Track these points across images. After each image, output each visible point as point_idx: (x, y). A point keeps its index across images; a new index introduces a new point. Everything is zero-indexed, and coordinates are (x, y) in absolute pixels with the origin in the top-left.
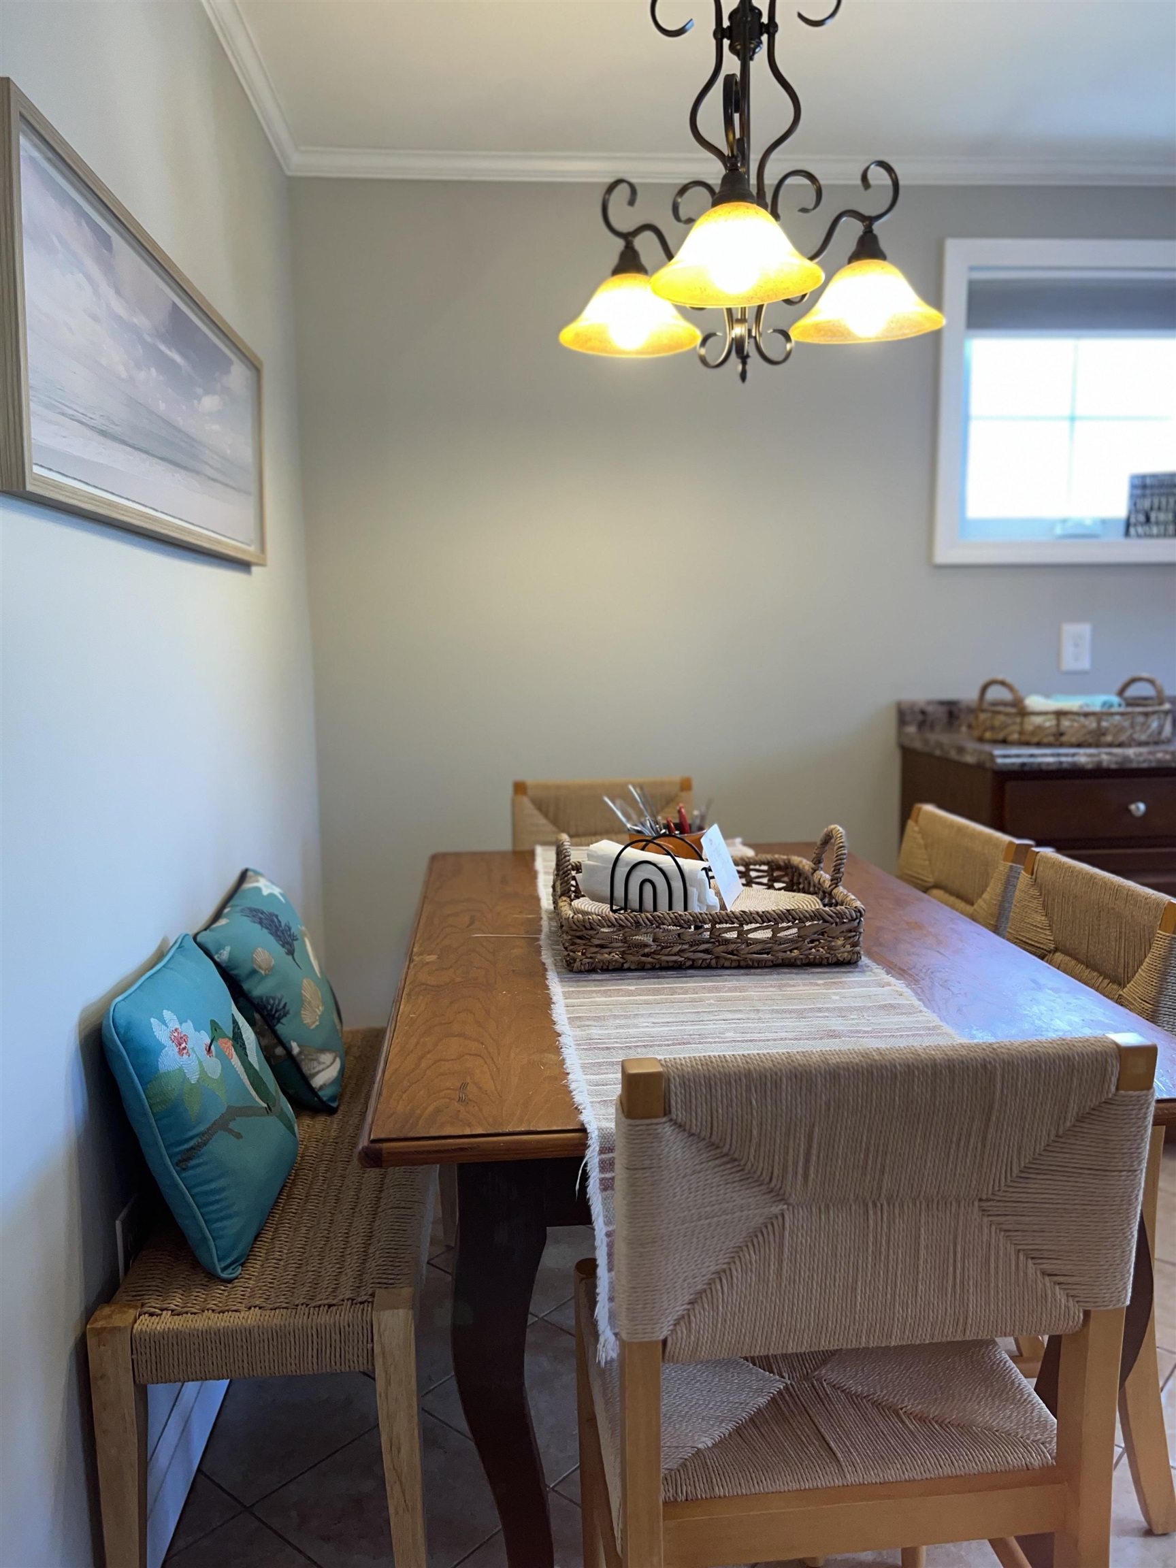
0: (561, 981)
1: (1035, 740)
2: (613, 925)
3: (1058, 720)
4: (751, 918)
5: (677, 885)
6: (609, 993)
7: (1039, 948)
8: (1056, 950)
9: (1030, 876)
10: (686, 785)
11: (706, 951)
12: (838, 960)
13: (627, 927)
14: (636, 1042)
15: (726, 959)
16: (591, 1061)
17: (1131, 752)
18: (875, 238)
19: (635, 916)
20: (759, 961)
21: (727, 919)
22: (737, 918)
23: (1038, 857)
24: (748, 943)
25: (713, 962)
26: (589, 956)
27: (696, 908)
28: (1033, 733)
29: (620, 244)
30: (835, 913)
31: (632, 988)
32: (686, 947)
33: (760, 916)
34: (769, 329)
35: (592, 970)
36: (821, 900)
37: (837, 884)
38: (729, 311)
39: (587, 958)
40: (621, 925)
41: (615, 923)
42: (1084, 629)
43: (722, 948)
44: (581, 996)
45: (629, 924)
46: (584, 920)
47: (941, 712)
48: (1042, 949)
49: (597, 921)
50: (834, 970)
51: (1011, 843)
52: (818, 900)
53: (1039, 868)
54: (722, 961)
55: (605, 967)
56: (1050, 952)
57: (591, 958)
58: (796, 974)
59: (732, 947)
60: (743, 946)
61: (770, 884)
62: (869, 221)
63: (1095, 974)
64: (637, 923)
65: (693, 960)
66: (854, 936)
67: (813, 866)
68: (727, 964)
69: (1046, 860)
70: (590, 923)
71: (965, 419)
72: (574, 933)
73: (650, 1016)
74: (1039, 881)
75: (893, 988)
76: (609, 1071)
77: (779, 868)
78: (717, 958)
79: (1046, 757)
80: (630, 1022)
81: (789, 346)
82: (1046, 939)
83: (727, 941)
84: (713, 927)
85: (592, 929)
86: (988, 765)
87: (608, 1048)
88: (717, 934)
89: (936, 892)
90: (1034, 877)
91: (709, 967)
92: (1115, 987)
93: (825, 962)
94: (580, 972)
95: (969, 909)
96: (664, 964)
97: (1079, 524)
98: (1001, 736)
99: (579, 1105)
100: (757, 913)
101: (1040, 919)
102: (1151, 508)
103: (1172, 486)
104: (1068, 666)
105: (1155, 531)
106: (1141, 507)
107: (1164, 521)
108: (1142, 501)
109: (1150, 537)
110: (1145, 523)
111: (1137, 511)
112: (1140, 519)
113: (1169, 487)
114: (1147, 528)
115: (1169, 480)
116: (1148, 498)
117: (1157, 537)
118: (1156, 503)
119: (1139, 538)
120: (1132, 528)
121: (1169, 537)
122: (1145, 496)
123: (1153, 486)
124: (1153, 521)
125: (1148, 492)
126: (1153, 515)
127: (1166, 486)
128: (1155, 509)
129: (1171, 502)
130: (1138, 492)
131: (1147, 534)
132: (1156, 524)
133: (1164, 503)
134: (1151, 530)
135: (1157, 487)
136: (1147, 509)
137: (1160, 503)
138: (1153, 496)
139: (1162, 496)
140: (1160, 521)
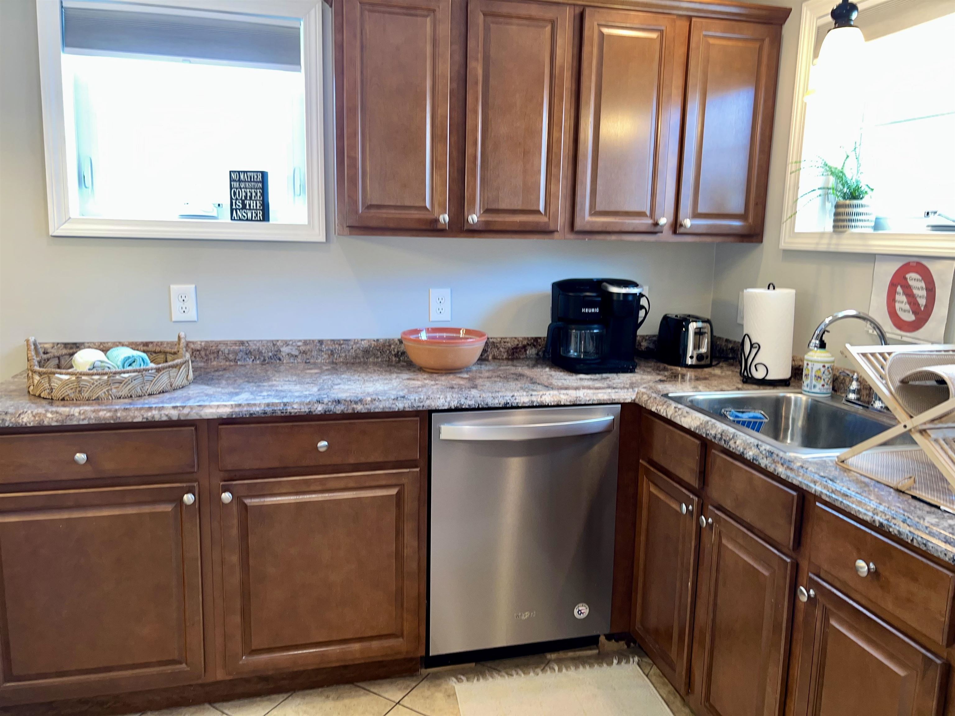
42: (190, 289)
102: (246, 197)
103: (258, 182)
104: (177, 316)
105: (249, 215)
106: (239, 196)
107: (255, 207)
108: (239, 192)
109: (247, 220)
110: (242, 209)
111: (237, 199)
112: (239, 206)
113: (256, 182)
114: (245, 212)
115: (255, 177)
116: (243, 190)
117: (252, 220)
118: (249, 194)
119: (240, 219)
120: (234, 212)
121: (257, 220)
122: (241, 188)
123: (245, 181)
124: (248, 207)
125: (243, 185)
126: (247, 202)
127: (254, 181)
128: (248, 198)
129: (259, 194)
130: (236, 184)
131: (244, 217)
132: (250, 209)
133: (254, 194)
134: (247, 214)
135: (248, 181)
136: (243, 198)
137: (251, 194)
138: (246, 188)
139: (252, 188)
140: (252, 207)
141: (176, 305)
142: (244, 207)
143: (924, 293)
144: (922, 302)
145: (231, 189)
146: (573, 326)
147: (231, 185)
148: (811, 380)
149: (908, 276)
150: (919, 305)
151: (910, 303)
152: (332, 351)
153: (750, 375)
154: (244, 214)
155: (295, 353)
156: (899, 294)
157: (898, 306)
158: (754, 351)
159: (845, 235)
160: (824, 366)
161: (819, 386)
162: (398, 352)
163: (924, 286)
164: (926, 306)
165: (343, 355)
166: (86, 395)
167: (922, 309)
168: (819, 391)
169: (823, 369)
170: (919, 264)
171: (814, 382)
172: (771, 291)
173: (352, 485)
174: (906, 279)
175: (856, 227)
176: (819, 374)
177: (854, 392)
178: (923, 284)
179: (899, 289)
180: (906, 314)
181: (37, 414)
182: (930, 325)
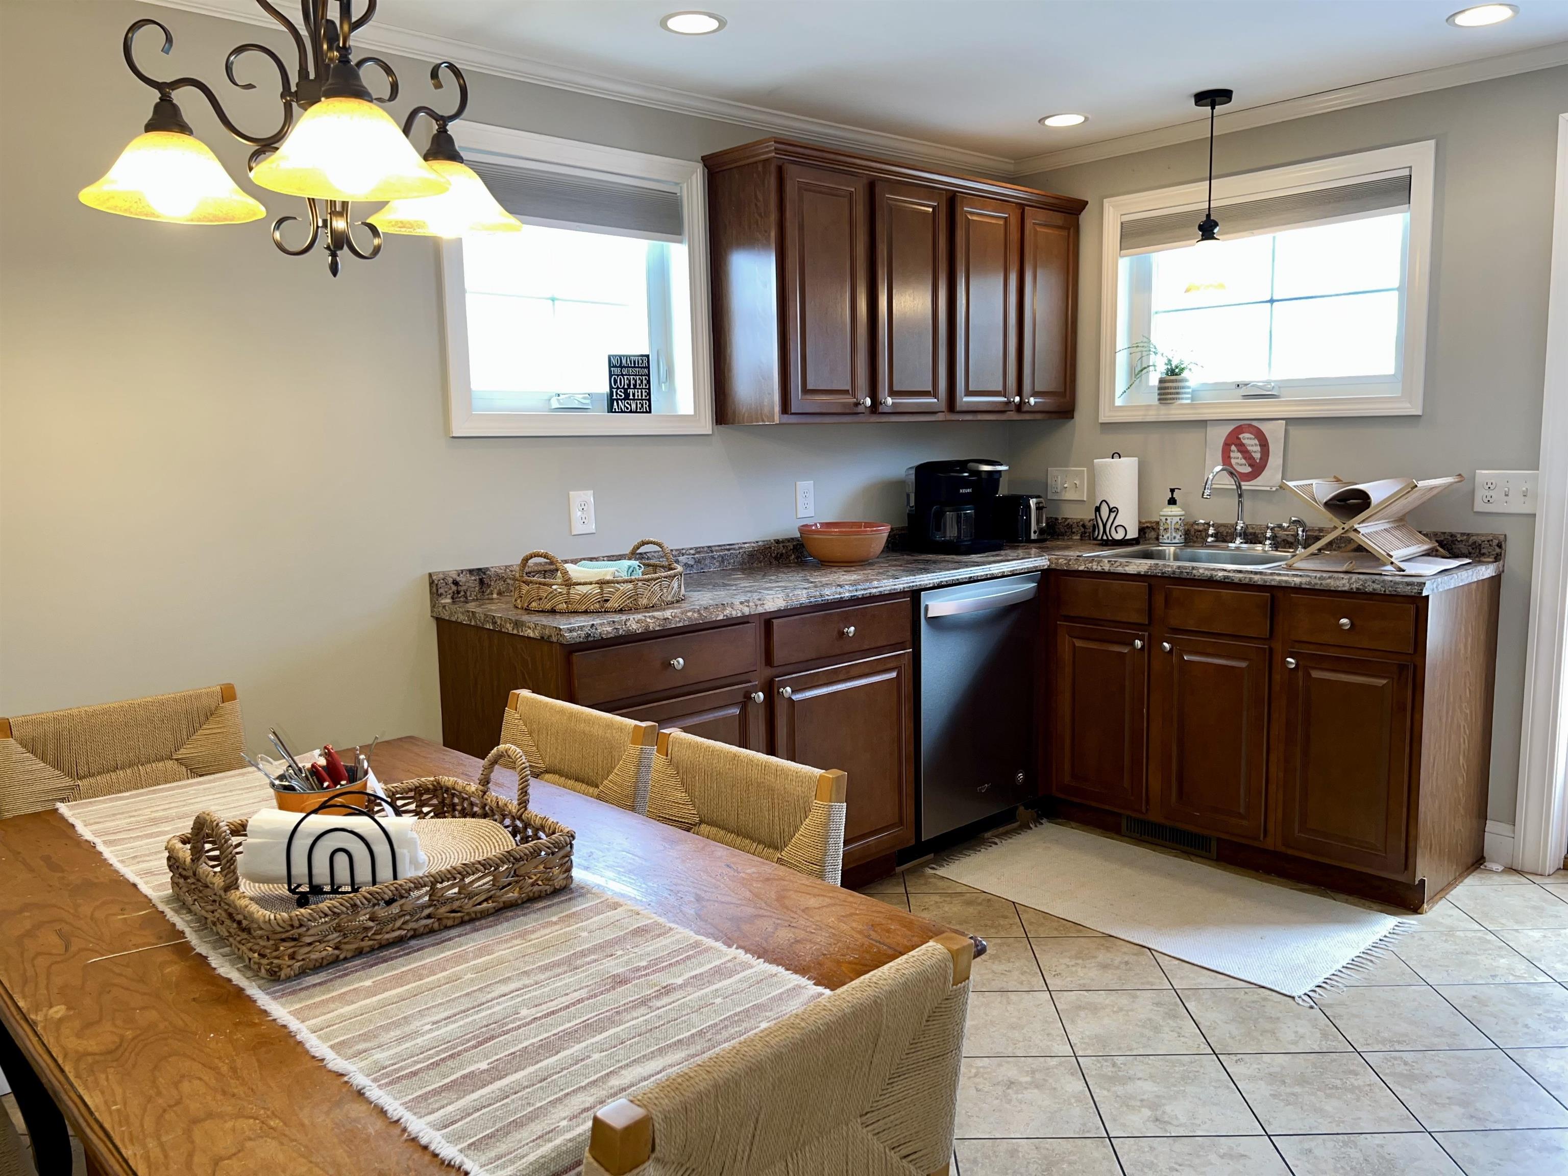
0: (275, 999)
1: (583, 608)
2: (326, 915)
3: (601, 588)
4: (474, 869)
5: (382, 850)
6: (347, 998)
7: (684, 822)
8: (701, 822)
9: (665, 757)
10: (228, 694)
11: (429, 916)
12: (555, 888)
13: (343, 912)
14: (438, 1053)
15: (448, 918)
16: (410, 1097)
17: (668, 614)
18: (450, 140)
19: (351, 898)
20: (481, 912)
21: (449, 876)
22: (459, 873)
23: (671, 739)
24: (470, 896)
25: (436, 925)
26: (300, 958)
27: (408, 872)
28: (580, 602)
29: (155, 95)
30: (552, 844)
31: (368, 983)
32: (408, 917)
33: (483, 865)
34: (357, 221)
35: (303, 973)
36: (501, 822)
37: (525, 807)
38: (333, 203)
39: (298, 961)
40: (334, 913)
41: (330, 912)
42: (588, 496)
43: (446, 908)
44: (318, 1012)
45: (345, 909)
46: (291, 918)
47: (471, 582)
48: (687, 823)
49: (308, 916)
50: (555, 901)
51: (636, 726)
52: (499, 825)
53: (674, 750)
54: (445, 922)
55: (317, 964)
56: (695, 825)
57: (303, 960)
58: (524, 915)
59: (456, 905)
60: (466, 901)
61: (418, 810)
62: (443, 121)
63: (747, 841)
64: (354, 906)
65: (415, 930)
66: (567, 862)
67: (481, 788)
68: (450, 923)
69: (681, 743)
70: (299, 920)
71: (463, 291)
72: (279, 936)
73: (422, 1016)
74: (675, 760)
75: (626, 907)
76: (442, 1103)
77: (427, 791)
78: (439, 919)
79: (604, 626)
80: (407, 1029)
81: (376, 241)
82: (690, 813)
83: (452, 900)
84: (433, 888)
85: (301, 925)
86: (554, 639)
87: (414, 1074)
88: (440, 894)
89: (547, 776)
90: (669, 757)
91: (431, 931)
92: (771, 851)
93: (543, 894)
94: (289, 979)
95: (596, 791)
96: (384, 942)
97: (571, 396)
98: (548, 606)
99: (450, 1161)
100: (479, 862)
101: (681, 796)
102: (629, 385)
103: (643, 367)
104: (578, 529)
105: (634, 406)
106: (621, 385)
107: (640, 397)
108: (620, 379)
109: (631, 412)
110: (625, 399)
111: (618, 388)
112: (621, 396)
113: (641, 368)
114: (628, 403)
115: (640, 362)
116: (625, 377)
117: (636, 412)
118: (632, 382)
119: (622, 412)
120: (615, 403)
121: (643, 412)
122: (623, 375)
123: (628, 367)
124: (631, 397)
125: (625, 372)
126: (631, 391)
127: (638, 367)
128: (632, 387)
129: (645, 382)
130: (617, 371)
131: (627, 408)
132: (634, 399)
133: (638, 382)
134: (630, 405)
135: (631, 367)
136: (626, 387)
137: (636, 381)
138: (629, 375)
139: (636, 375)
140: (636, 397)
141: (577, 514)
142: (627, 397)
143: (1258, 448)
144: (1257, 456)
145: (611, 376)
146: (947, 509)
147: (610, 371)
148: (1171, 533)
149: (1241, 436)
150: (1254, 458)
151: (1245, 458)
152: (723, 558)
153: (1110, 538)
154: (627, 405)
155: (691, 562)
156: (1233, 451)
157: (1233, 461)
158: (1113, 515)
159: (1173, 406)
160: (1180, 519)
161: (1178, 537)
162: (778, 554)
163: (1258, 443)
164: (1261, 459)
165: (732, 561)
166: (644, 601)
167: (1258, 461)
168: (1177, 541)
169: (1180, 522)
170: (1250, 425)
171: (1174, 534)
172: (1116, 460)
173: (867, 671)
174: (1239, 439)
175: (1182, 399)
176: (1178, 526)
177: (1212, 536)
178: (1256, 442)
179: (1233, 448)
180: (1243, 467)
181: (638, 620)
182: (1266, 474)
